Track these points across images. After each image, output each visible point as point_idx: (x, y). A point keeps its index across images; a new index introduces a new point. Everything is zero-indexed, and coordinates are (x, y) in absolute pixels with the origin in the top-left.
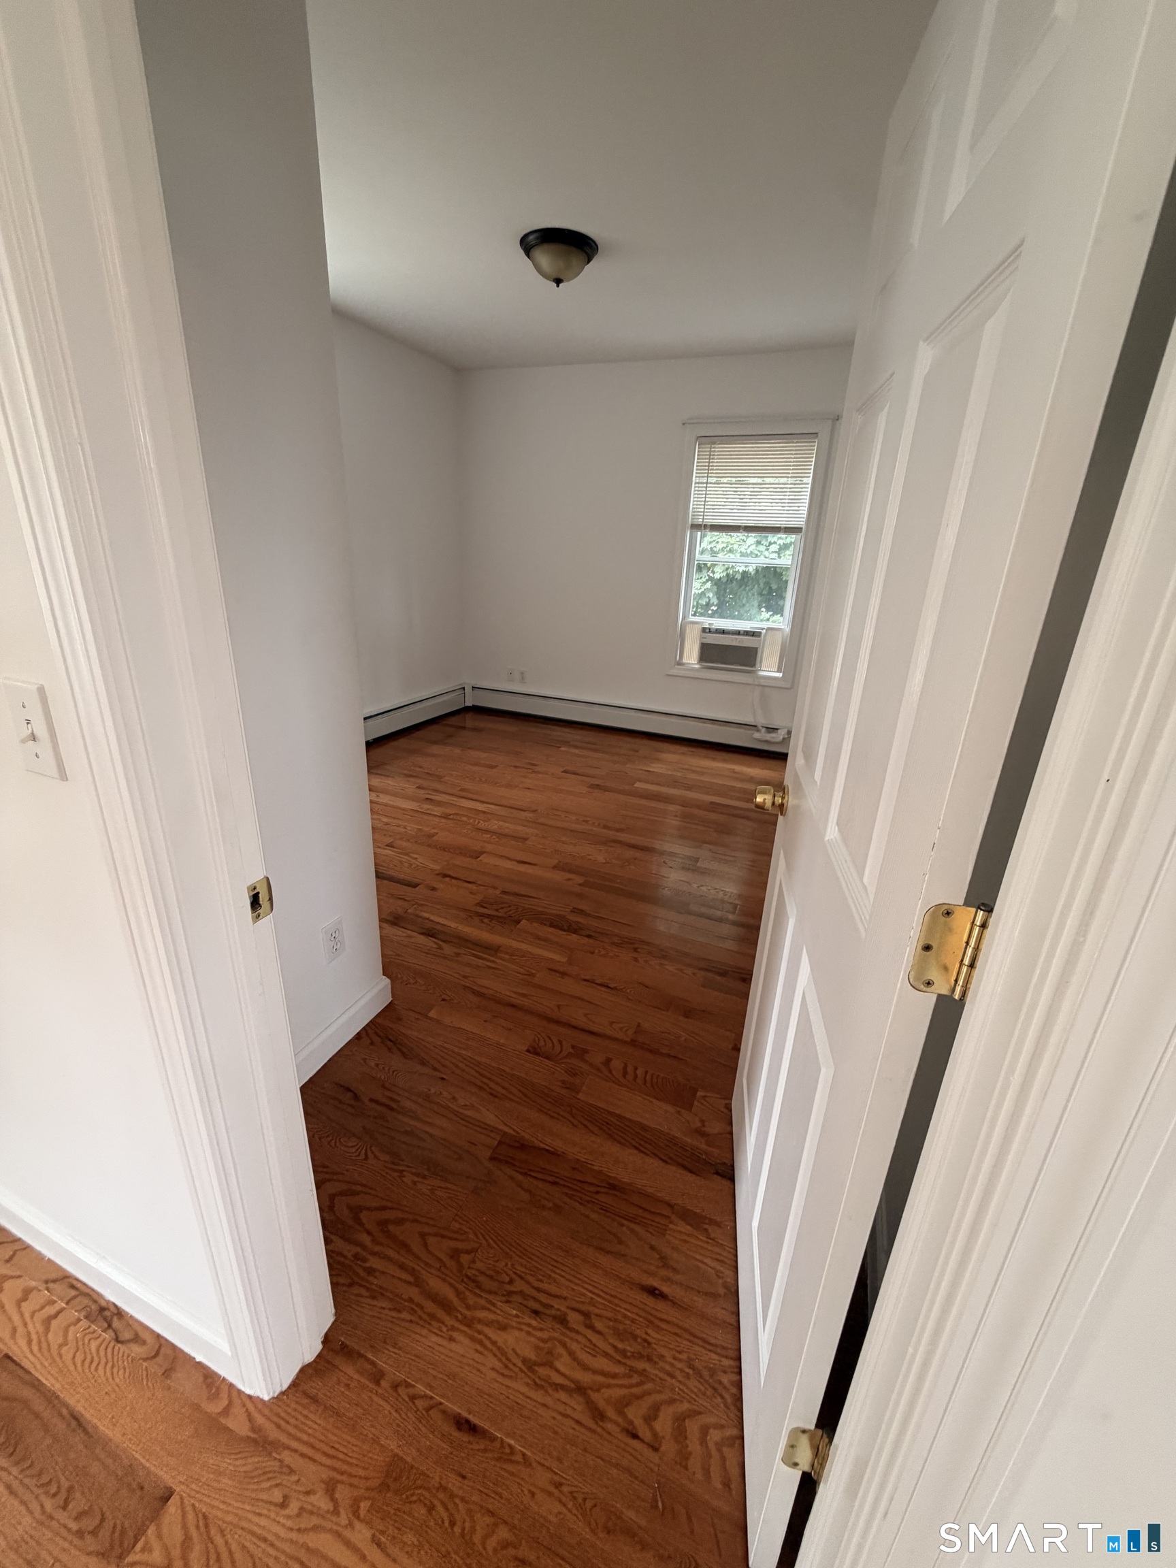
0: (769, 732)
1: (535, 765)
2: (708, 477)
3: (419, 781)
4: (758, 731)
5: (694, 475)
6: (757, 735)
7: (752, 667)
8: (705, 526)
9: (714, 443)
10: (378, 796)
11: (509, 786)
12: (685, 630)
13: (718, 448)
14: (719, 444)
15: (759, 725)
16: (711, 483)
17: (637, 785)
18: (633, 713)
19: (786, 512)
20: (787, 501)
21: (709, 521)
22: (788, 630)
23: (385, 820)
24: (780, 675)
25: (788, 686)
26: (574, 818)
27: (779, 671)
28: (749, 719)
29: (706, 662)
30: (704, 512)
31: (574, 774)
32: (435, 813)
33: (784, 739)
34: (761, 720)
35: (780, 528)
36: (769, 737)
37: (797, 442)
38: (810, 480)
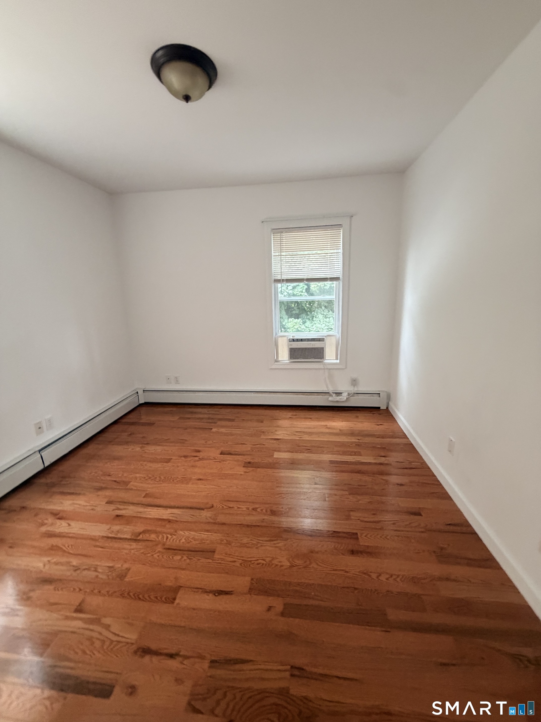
0: (338, 396)
1: (199, 451)
2: (281, 252)
3: (108, 493)
4: (331, 395)
5: (273, 251)
6: (330, 399)
7: (321, 359)
8: (283, 280)
9: (282, 233)
10: (69, 525)
11: (185, 480)
12: (278, 342)
13: (286, 235)
14: (285, 233)
15: (331, 392)
16: (283, 255)
17: (276, 455)
18: (253, 394)
19: (329, 269)
20: (329, 263)
21: (284, 277)
22: (339, 335)
23: (75, 562)
24: (338, 361)
25: (344, 367)
26: (244, 507)
27: (337, 359)
28: (324, 389)
29: (294, 359)
30: (281, 272)
31: (230, 454)
32: (125, 536)
33: (347, 398)
34: (331, 389)
35: (327, 278)
36: (338, 398)
37: (330, 230)
38: (341, 251)
